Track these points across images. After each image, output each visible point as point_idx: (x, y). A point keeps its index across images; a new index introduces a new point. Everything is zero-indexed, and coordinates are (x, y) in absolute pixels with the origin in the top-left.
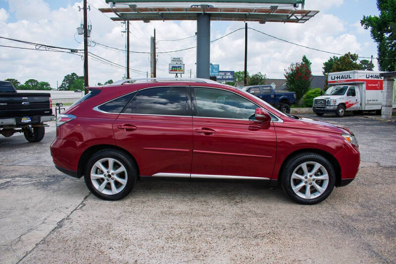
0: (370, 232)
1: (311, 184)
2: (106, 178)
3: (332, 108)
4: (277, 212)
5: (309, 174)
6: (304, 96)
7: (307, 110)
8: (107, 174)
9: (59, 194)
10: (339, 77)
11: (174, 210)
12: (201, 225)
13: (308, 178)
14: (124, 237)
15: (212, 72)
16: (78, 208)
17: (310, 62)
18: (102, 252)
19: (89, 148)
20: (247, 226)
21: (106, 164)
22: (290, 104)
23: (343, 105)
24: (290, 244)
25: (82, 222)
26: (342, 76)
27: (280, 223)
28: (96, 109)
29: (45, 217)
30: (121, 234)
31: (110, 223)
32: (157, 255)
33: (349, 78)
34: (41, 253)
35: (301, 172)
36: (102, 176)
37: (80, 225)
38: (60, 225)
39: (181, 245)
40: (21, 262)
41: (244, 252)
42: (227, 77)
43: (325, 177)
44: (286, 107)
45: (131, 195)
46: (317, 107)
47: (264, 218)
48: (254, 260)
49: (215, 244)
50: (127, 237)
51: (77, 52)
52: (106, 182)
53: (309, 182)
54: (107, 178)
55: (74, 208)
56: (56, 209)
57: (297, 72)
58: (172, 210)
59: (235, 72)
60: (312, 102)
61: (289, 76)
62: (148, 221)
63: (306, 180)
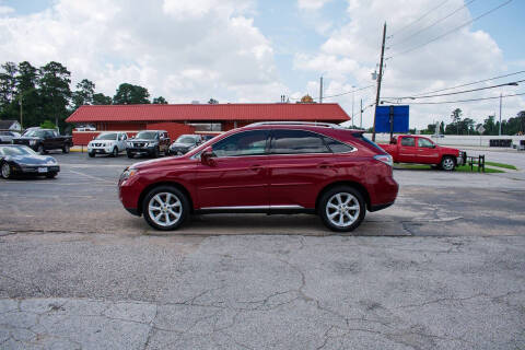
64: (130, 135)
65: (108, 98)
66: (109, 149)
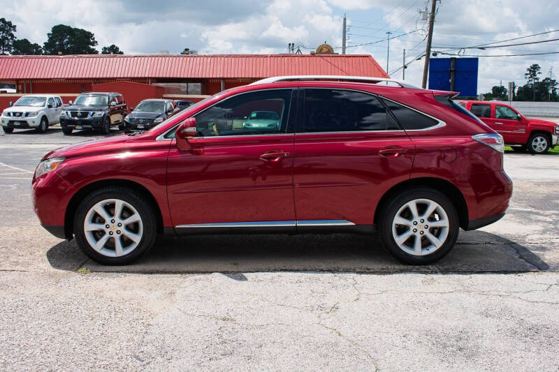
64: (66, 100)
65: (36, 46)
66: (34, 121)
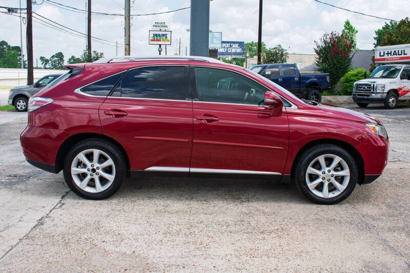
0: (390, 230)
1: (330, 180)
2: (89, 173)
3: (379, 96)
4: (288, 211)
5: (328, 169)
6: (342, 79)
7: (345, 99)
8: (91, 168)
9: (28, 193)
10: (391, 53)
11: (170, 209)
12: (202, 222)
13: (326, 174)
14: (117, 232)
15: (213, 43)
16: (57, 207)
17: (356, 29)
18: (96, 246)
19: (69, 138)
20: (253, 223)
21: (90, 156)
22: (321, 91)
23: (395, 92)
24: (299, 238)
25: (66, 220)
26: (395, 51)
27: (291, 221)
28: (78, 91)
29: (21, 216)
30: (112, 230)
31: (98, 220)
32: (155, 247)
33: (404, 54)
34: (27, 246)
35: (317, 166)
36: (85, 170)
37: (64, 222)
38: (41, 222)
39: (180, 239)
40: (9, 254)
41: (249, 245)
42: (234, 51)
43: (346, 172)
44: (315, 94)
45: (117, 194)
46: (358, 95)
47: (274, 216)
48: (259, 251)
49: (217, 239)
50: (120, 232)
51: (16, 12)
52: (89, 177)
53: (326, 179)
54: (91, 172)
55: (53, 207)
56: (30, 208)
57: (333, 45)
58: (167, 208)
59: (246, 42)
60: (351, 86)
61: (321, 50)
62: (141, 219)
63: (324, 176)
